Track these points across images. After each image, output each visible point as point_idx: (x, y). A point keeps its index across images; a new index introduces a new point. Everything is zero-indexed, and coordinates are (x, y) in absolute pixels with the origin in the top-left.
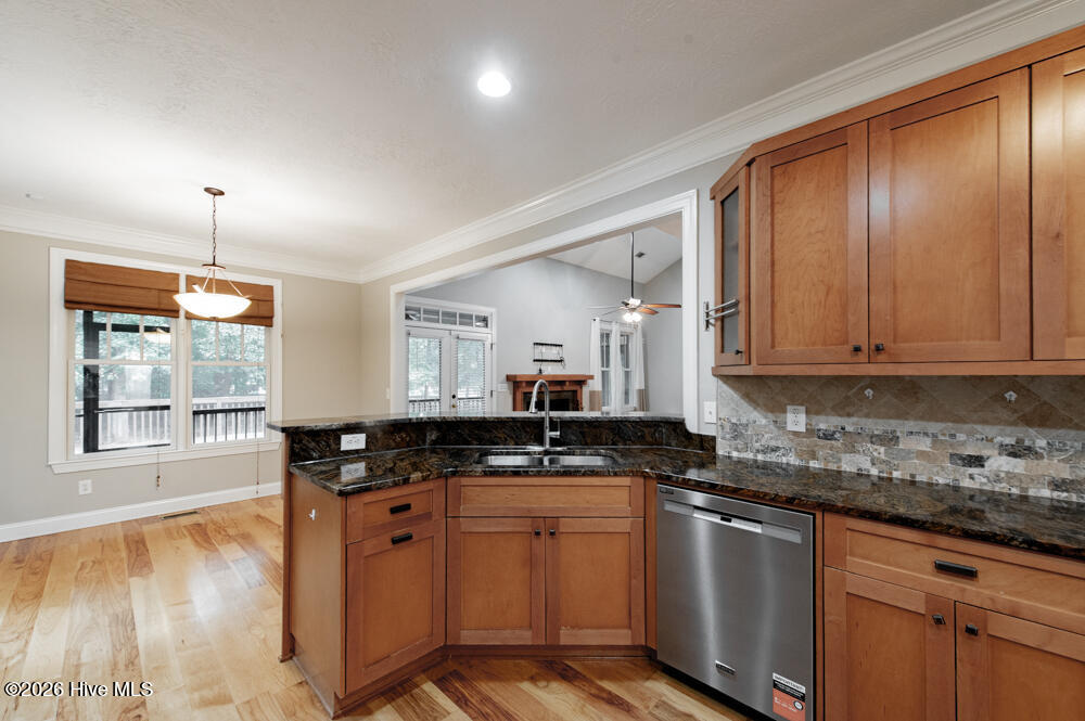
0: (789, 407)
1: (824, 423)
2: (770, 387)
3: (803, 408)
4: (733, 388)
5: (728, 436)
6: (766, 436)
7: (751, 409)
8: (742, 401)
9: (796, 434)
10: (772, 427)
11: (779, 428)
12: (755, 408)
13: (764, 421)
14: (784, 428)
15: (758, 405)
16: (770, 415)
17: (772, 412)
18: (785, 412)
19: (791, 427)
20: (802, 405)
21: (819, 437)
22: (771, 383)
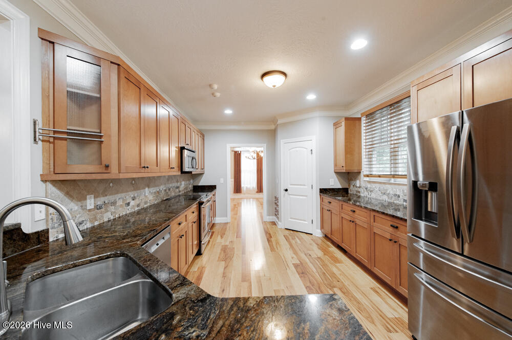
0: (88, 197)
1: (100, 201)
2: (79, 186)
3: (93, 196)
4: (59, 189)
5: (56, 225)
6: (77, 217)
7: (69, 201)
8: (65, 197)
9: (90, 210)
10: (80, 210)
11: (83, 209)
12: (72, 201)
13: (76, 208)
14: (86, 209)
15: (73, 198)
16: (79, 203)
17: (80, 201)
18: (86, 199)
19: (88, 208)
20: (92, 194)
21: (98, 209)
22: (80, 184)
